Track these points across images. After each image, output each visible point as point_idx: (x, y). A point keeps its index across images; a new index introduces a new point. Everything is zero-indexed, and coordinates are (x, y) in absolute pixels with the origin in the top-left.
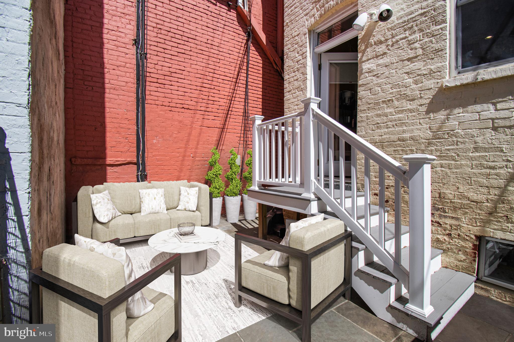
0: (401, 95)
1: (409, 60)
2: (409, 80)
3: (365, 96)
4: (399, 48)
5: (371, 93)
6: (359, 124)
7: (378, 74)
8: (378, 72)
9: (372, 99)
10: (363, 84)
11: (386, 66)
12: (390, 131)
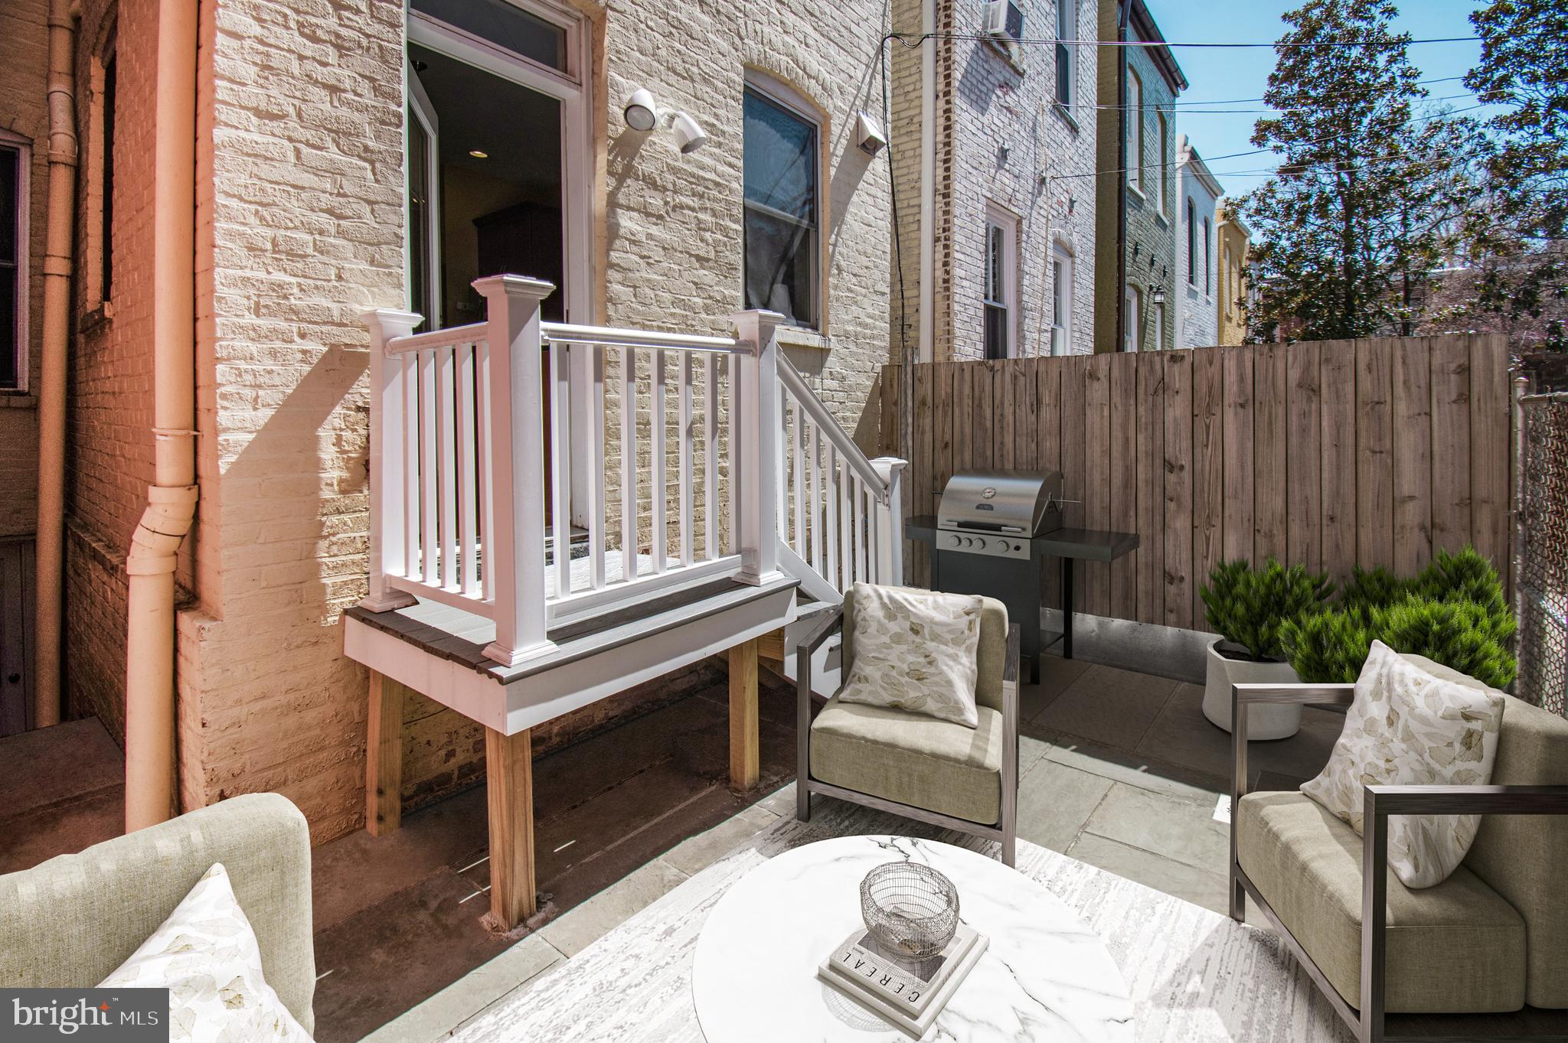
0: (687, 325)
1: (699, 258)
2: (697, 300)
3: (624, 298)
4: (684, 223)
5: (635, 296)
6: (610, 369)
7: (650, 257)
8: (651, 254)
9: (639, 315)
10: (618, 265)
11: (664, 248)
12: (672, 399)
